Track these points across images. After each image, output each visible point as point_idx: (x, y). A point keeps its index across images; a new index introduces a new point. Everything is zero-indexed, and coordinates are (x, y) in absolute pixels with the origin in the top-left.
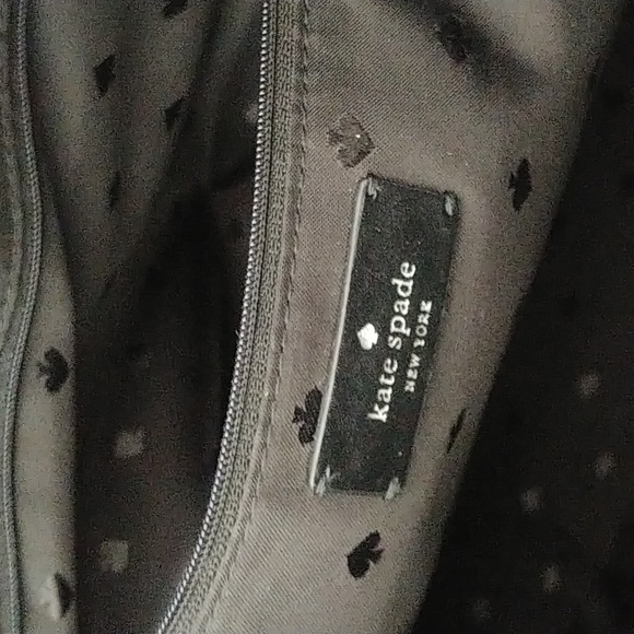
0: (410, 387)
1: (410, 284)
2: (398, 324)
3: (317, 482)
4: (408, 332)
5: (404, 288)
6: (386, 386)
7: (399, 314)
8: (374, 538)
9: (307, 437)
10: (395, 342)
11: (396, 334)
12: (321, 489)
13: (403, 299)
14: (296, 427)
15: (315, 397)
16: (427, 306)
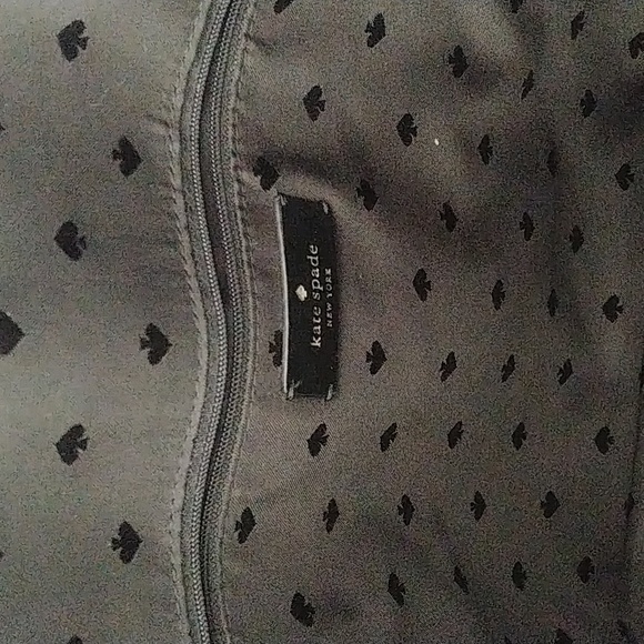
0: (330, 324)
1: (317, 258)
2: (316, 284)
3: (288, 387)
4: (322, 289)
5: (315, 262)
6: (317, 324)
7: (315, 278)
8: (323, 427)
9: (278, 362)
10: (316, 295)
11: (315, 291)
12: (291, 394)
13: (315, 268)
14: (271, 356)
15: (279, 335)
16: (328, 272)
